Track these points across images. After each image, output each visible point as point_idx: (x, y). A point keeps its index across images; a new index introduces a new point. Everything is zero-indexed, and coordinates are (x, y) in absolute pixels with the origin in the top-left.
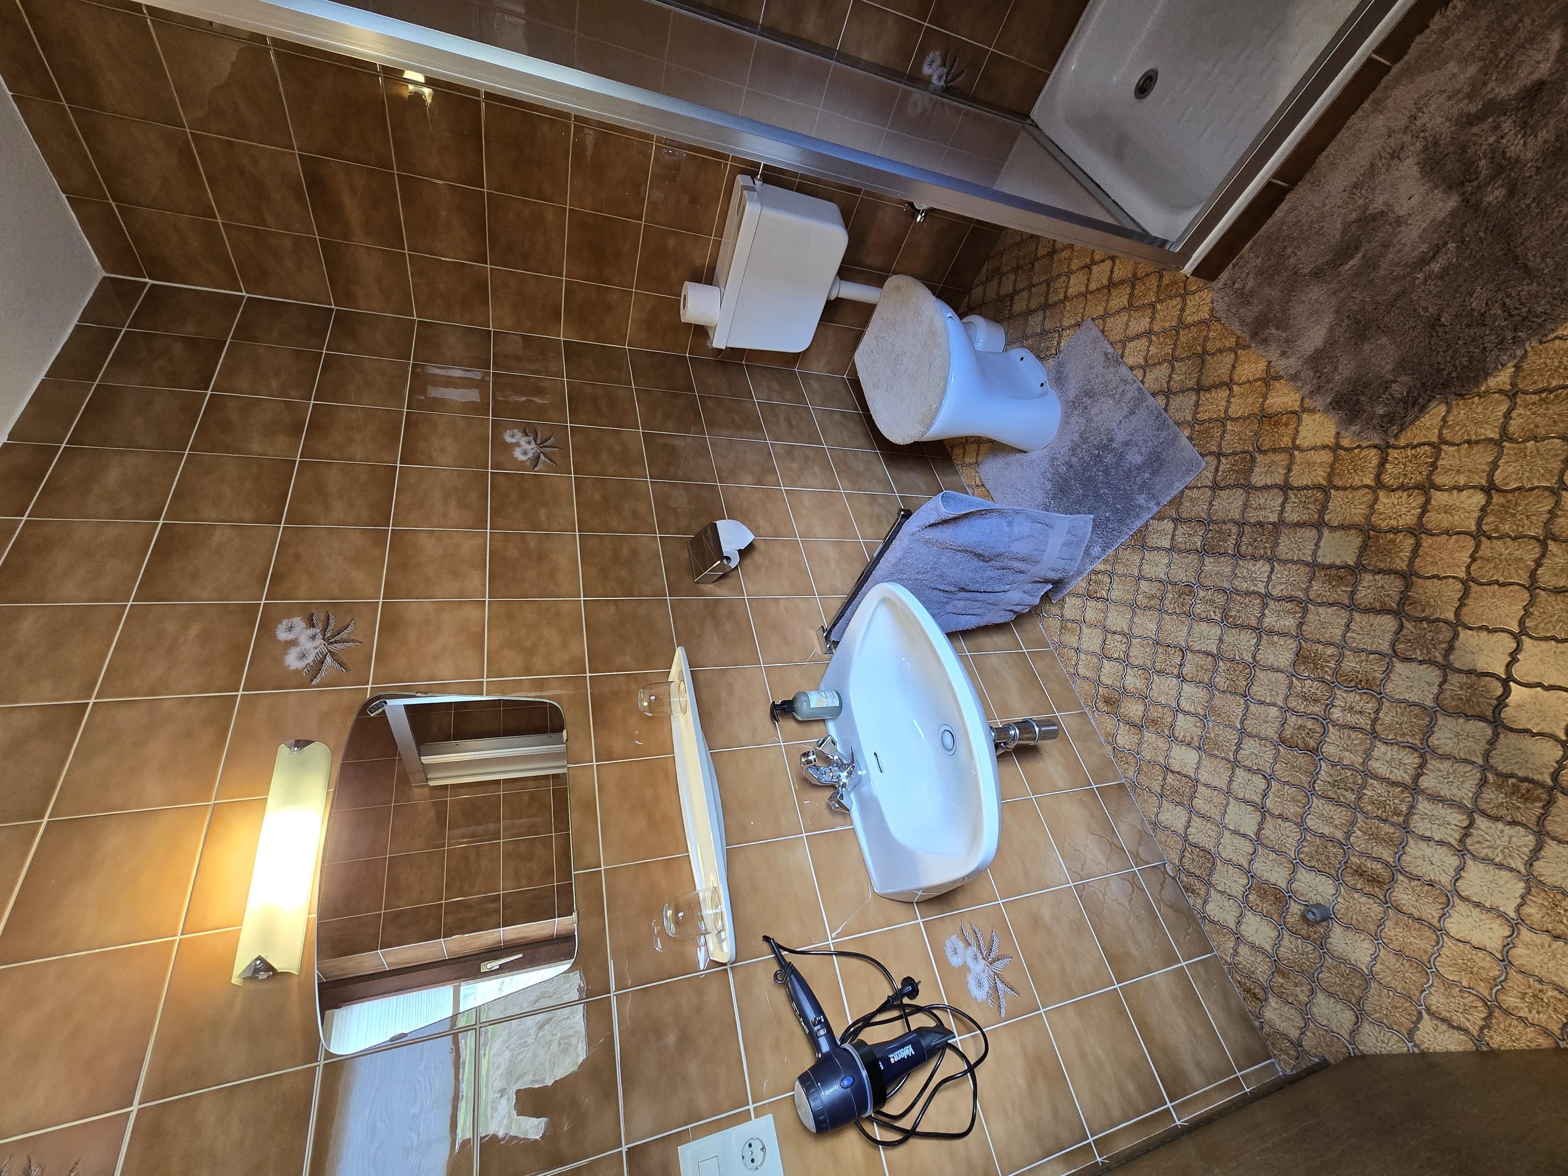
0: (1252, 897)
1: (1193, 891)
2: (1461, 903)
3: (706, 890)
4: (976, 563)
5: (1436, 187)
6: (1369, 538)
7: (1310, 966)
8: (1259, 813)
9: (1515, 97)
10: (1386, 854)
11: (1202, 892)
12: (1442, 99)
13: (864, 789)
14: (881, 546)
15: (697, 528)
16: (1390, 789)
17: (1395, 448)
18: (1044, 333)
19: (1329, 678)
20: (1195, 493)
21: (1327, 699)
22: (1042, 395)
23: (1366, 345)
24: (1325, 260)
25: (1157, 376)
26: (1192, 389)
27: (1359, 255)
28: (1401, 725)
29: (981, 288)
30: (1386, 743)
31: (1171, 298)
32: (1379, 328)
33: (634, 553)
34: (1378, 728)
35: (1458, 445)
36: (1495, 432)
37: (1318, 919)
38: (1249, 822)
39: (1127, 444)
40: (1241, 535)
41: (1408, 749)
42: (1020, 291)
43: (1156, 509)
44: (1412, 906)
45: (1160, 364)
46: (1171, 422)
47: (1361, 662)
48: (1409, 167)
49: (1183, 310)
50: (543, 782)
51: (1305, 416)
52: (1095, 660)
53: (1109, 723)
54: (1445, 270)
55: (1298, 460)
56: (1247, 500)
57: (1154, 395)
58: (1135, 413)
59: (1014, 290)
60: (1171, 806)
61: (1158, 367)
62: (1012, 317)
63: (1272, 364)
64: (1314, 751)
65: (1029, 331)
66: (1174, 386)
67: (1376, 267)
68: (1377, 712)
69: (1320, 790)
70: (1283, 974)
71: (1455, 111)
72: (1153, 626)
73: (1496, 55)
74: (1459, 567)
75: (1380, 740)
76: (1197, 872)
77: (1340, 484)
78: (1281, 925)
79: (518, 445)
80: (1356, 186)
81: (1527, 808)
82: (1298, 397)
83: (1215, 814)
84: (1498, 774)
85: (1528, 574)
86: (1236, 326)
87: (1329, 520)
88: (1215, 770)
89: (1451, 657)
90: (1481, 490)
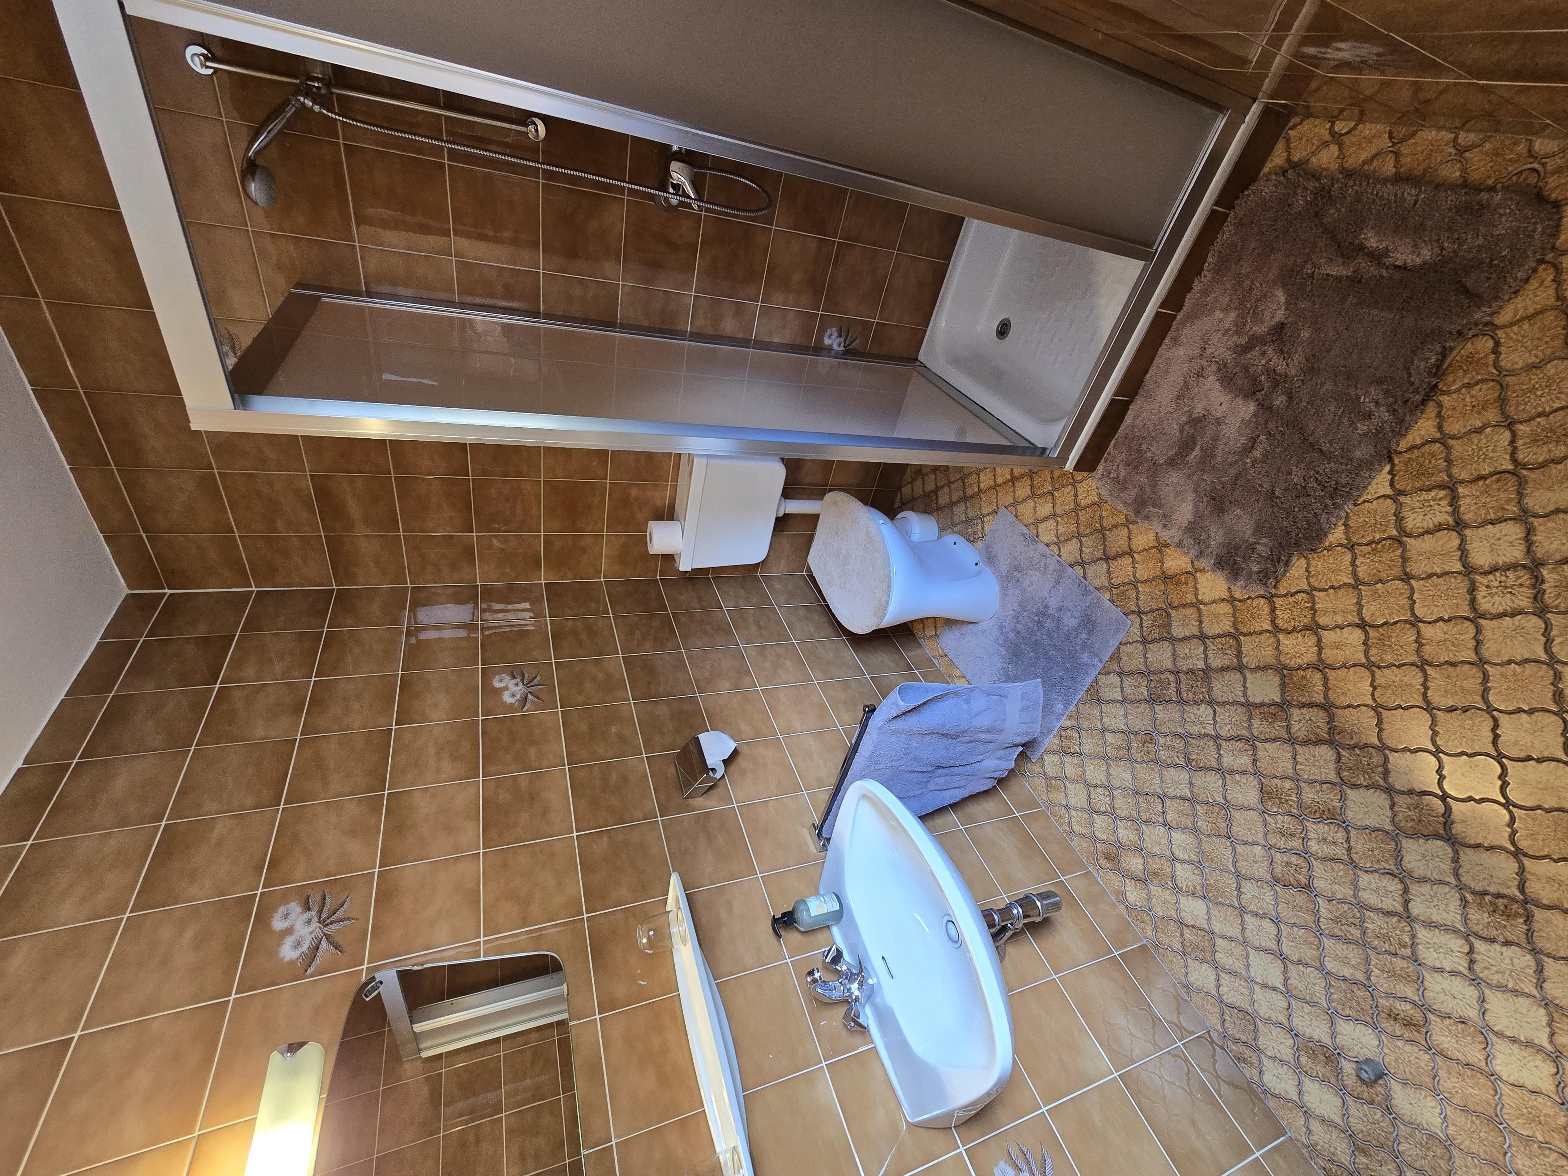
0: (1304, 1060)
1: (1245, 1061)
2: (1498, 1040)
3: (726, 1151)
4: (944, 742)
5: (1237, 396)
6: (1285, 676)
7: (1386, 1138)
8: (1279, 962)
9: (1268, 333)
10: (1409, 992)
11: (1255, 1061)
12: (1219, 335)
13: (878, 1000)
14: (858, 730)
15: (681, 742)
16: (1387, 920)
17: (1278, 597)
18: (968, 521)
19: (1295, 811)
20: (1129, 649)
21: (1301, 833)
22: (979, 573)
23: (1225, 516)
24: (1174, 452)
25: (1070, 550)
26: (1101, 559)
27: (1198, 448)
28: (1372, 851)
29: (909, 487)
30: (1367, 872)
31: (1064, 486)
32: (1231, 502)
33: (624, 778)
34: (1354, 856)
35: (1326, 590)
36: (1349, 578)
37: (1373, 1077)
38: (1273, 973)
39: (1060, 609)
40: (1178, 682)
41: (1388, 876)
42: (941, 487)
43: (1100, 666)
44: (1456, 1049)
45: (1069, 540)
46: (1092, 589)
47: (1318, 792)
48: (1211, 383)
49: (1076, 495)
50: (547, 1032)
51: (1198, 575)
52: (1086, 816)
53: (1115, 880)
54: (1265, 455)
55: (1204, 612)
56: (1175, 651)
57: (1071, 566)
58: (1059, 582)
59: (937, 486)
60: (1196, 964)
61: (1069, 542)
62: (939, 509)
63: (1159, 534)
64: (1307, 887)
65: (956, 519)
66: (1087, 557)
67: (1213, 455)
68: (1348, 840)
69: (1326, 929)
70: (1364, 1152)
71: (1230, 344)
72: (1128, 776)
73: (1245, 306)
74: (1365, 695)
75: (1360, 869)
76: (1243, 1038)
77: (1245, 631)
78: (1342, 1090)
79: (506, 688)
80: (1178, 397)
81: (1512, 925)
82: (1188, 560)
83: (1238, 966)
84: (1474, 893)
85: (1421, 697)
86: (1120, 506)
87: (1247, 663)
88: (1225, 919)
89: (1390, 780)
90: (1357, 627)
